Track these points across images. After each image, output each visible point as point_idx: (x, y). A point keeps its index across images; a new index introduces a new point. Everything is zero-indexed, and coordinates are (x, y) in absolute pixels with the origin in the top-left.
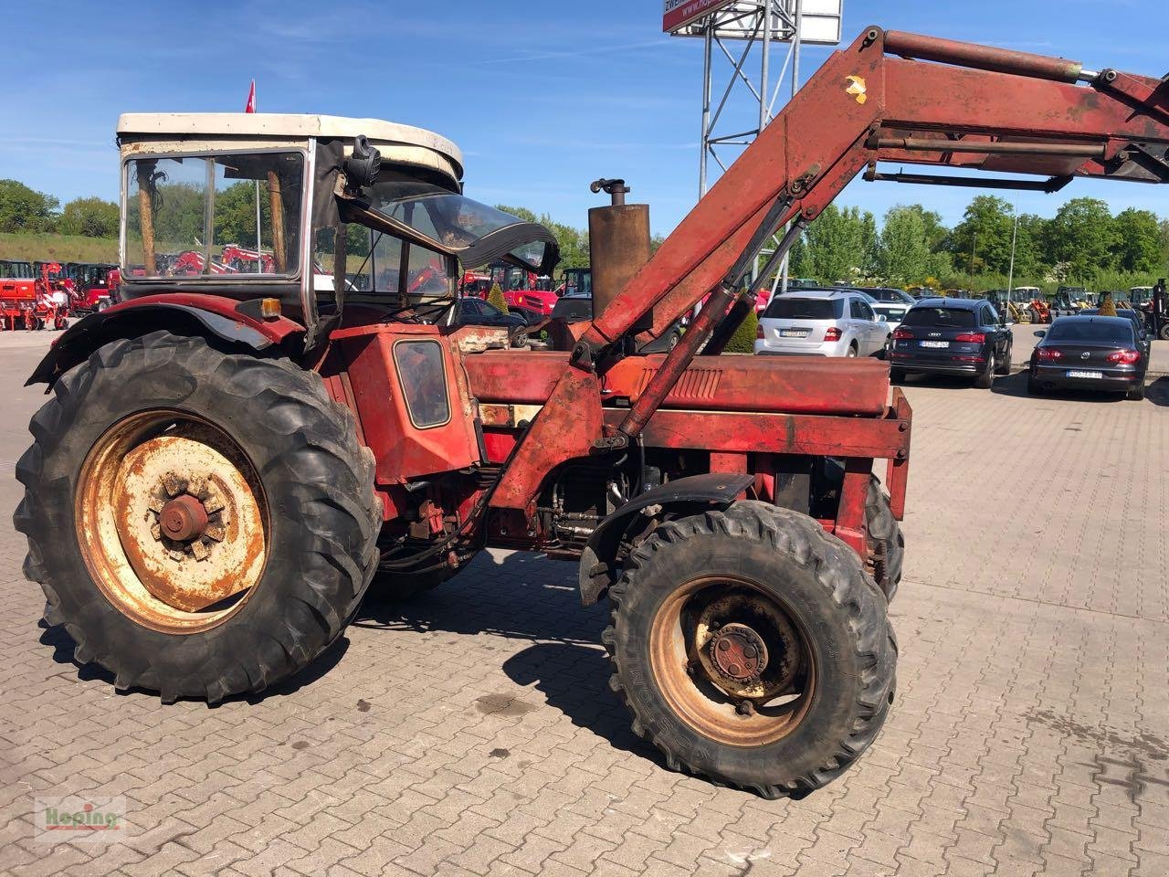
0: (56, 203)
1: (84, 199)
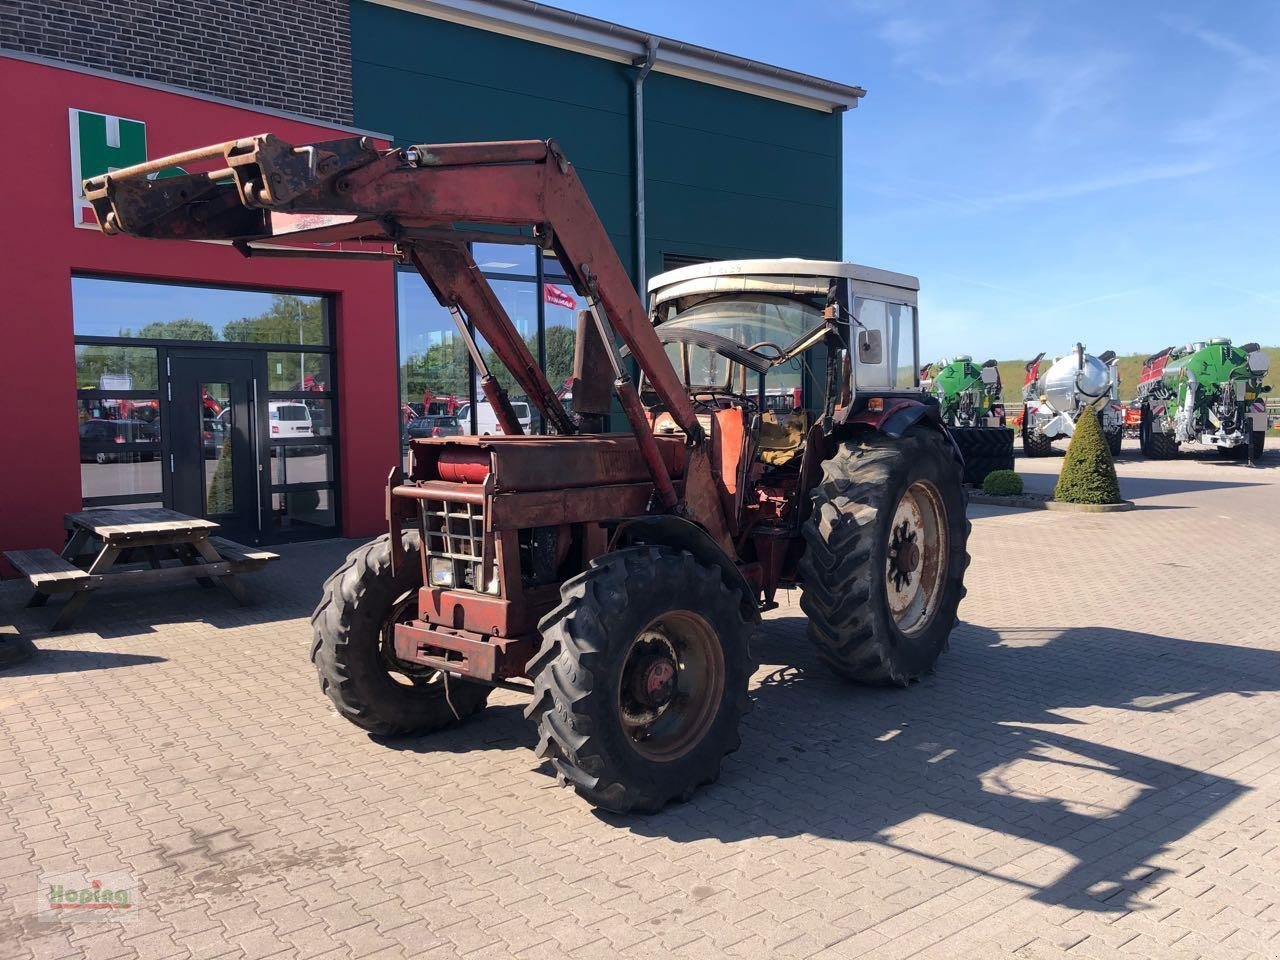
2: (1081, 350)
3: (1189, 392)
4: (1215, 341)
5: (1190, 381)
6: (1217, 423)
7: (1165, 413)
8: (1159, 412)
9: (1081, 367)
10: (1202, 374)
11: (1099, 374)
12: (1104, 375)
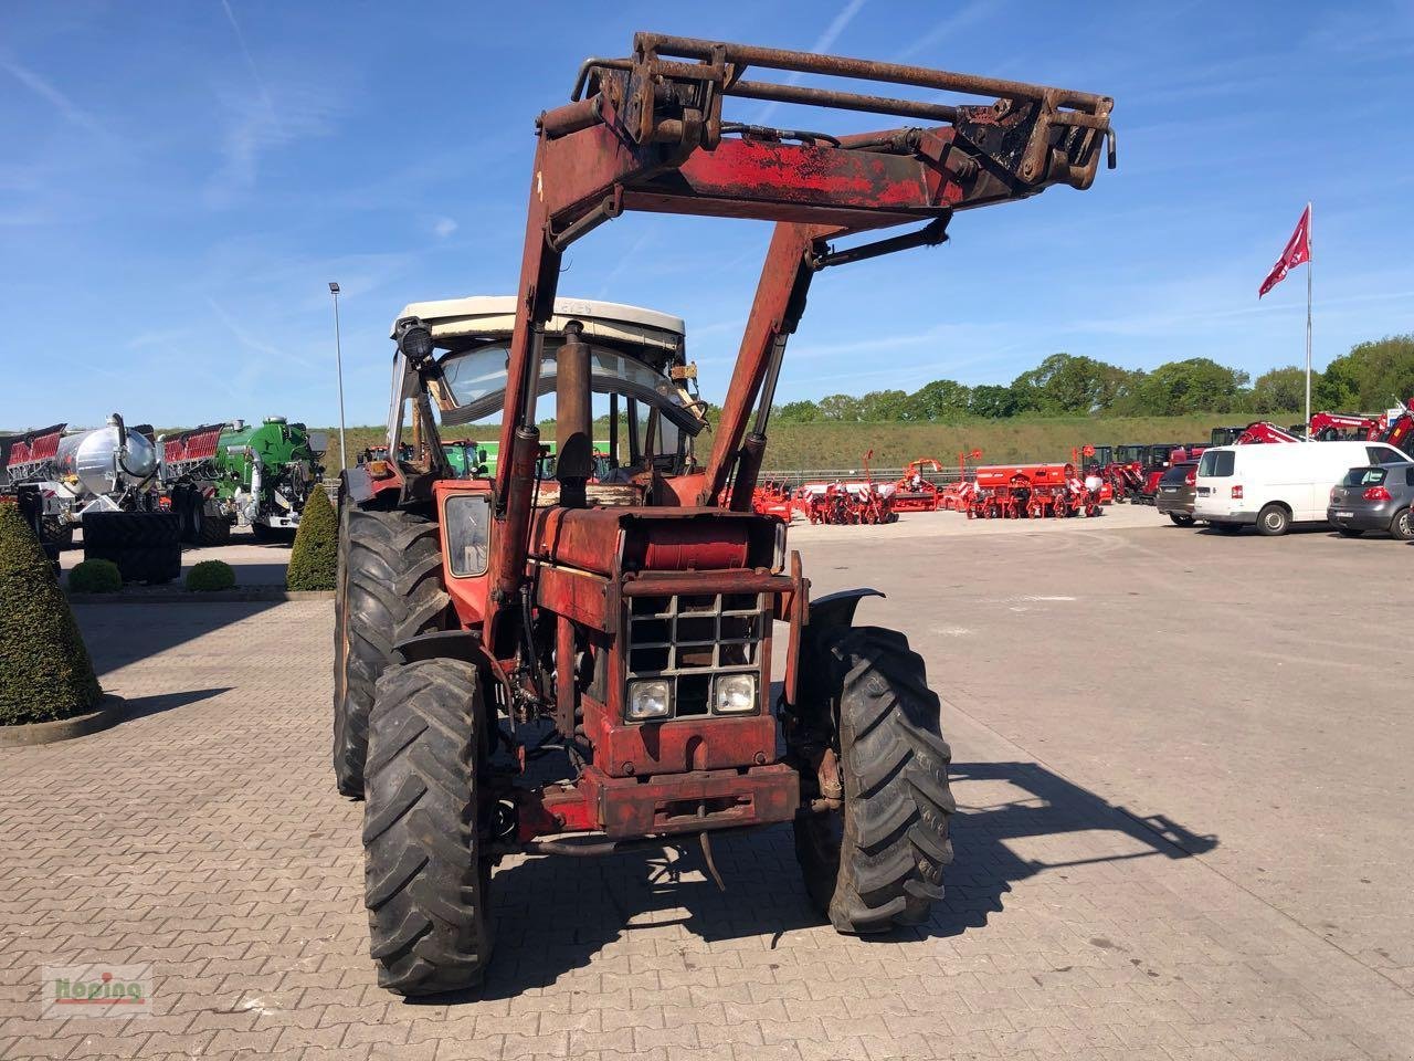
0: (1246, 378)
1: (1278, 370)
2: (119, 420)
3: (255, 472)
4: (272, 419)
5: (256, 460)
6: (286, 505)
7: (217, 495)
8: (210, 493)
9: (123, 442)
10: (265, 453)
11: (142, 452)
12: (148, 451)
